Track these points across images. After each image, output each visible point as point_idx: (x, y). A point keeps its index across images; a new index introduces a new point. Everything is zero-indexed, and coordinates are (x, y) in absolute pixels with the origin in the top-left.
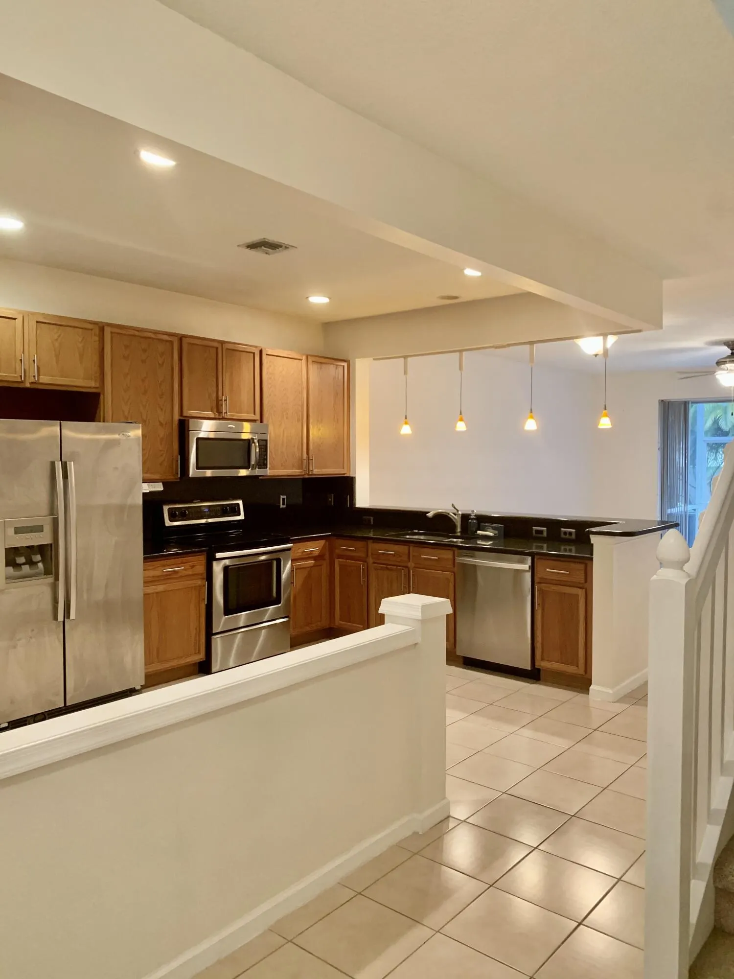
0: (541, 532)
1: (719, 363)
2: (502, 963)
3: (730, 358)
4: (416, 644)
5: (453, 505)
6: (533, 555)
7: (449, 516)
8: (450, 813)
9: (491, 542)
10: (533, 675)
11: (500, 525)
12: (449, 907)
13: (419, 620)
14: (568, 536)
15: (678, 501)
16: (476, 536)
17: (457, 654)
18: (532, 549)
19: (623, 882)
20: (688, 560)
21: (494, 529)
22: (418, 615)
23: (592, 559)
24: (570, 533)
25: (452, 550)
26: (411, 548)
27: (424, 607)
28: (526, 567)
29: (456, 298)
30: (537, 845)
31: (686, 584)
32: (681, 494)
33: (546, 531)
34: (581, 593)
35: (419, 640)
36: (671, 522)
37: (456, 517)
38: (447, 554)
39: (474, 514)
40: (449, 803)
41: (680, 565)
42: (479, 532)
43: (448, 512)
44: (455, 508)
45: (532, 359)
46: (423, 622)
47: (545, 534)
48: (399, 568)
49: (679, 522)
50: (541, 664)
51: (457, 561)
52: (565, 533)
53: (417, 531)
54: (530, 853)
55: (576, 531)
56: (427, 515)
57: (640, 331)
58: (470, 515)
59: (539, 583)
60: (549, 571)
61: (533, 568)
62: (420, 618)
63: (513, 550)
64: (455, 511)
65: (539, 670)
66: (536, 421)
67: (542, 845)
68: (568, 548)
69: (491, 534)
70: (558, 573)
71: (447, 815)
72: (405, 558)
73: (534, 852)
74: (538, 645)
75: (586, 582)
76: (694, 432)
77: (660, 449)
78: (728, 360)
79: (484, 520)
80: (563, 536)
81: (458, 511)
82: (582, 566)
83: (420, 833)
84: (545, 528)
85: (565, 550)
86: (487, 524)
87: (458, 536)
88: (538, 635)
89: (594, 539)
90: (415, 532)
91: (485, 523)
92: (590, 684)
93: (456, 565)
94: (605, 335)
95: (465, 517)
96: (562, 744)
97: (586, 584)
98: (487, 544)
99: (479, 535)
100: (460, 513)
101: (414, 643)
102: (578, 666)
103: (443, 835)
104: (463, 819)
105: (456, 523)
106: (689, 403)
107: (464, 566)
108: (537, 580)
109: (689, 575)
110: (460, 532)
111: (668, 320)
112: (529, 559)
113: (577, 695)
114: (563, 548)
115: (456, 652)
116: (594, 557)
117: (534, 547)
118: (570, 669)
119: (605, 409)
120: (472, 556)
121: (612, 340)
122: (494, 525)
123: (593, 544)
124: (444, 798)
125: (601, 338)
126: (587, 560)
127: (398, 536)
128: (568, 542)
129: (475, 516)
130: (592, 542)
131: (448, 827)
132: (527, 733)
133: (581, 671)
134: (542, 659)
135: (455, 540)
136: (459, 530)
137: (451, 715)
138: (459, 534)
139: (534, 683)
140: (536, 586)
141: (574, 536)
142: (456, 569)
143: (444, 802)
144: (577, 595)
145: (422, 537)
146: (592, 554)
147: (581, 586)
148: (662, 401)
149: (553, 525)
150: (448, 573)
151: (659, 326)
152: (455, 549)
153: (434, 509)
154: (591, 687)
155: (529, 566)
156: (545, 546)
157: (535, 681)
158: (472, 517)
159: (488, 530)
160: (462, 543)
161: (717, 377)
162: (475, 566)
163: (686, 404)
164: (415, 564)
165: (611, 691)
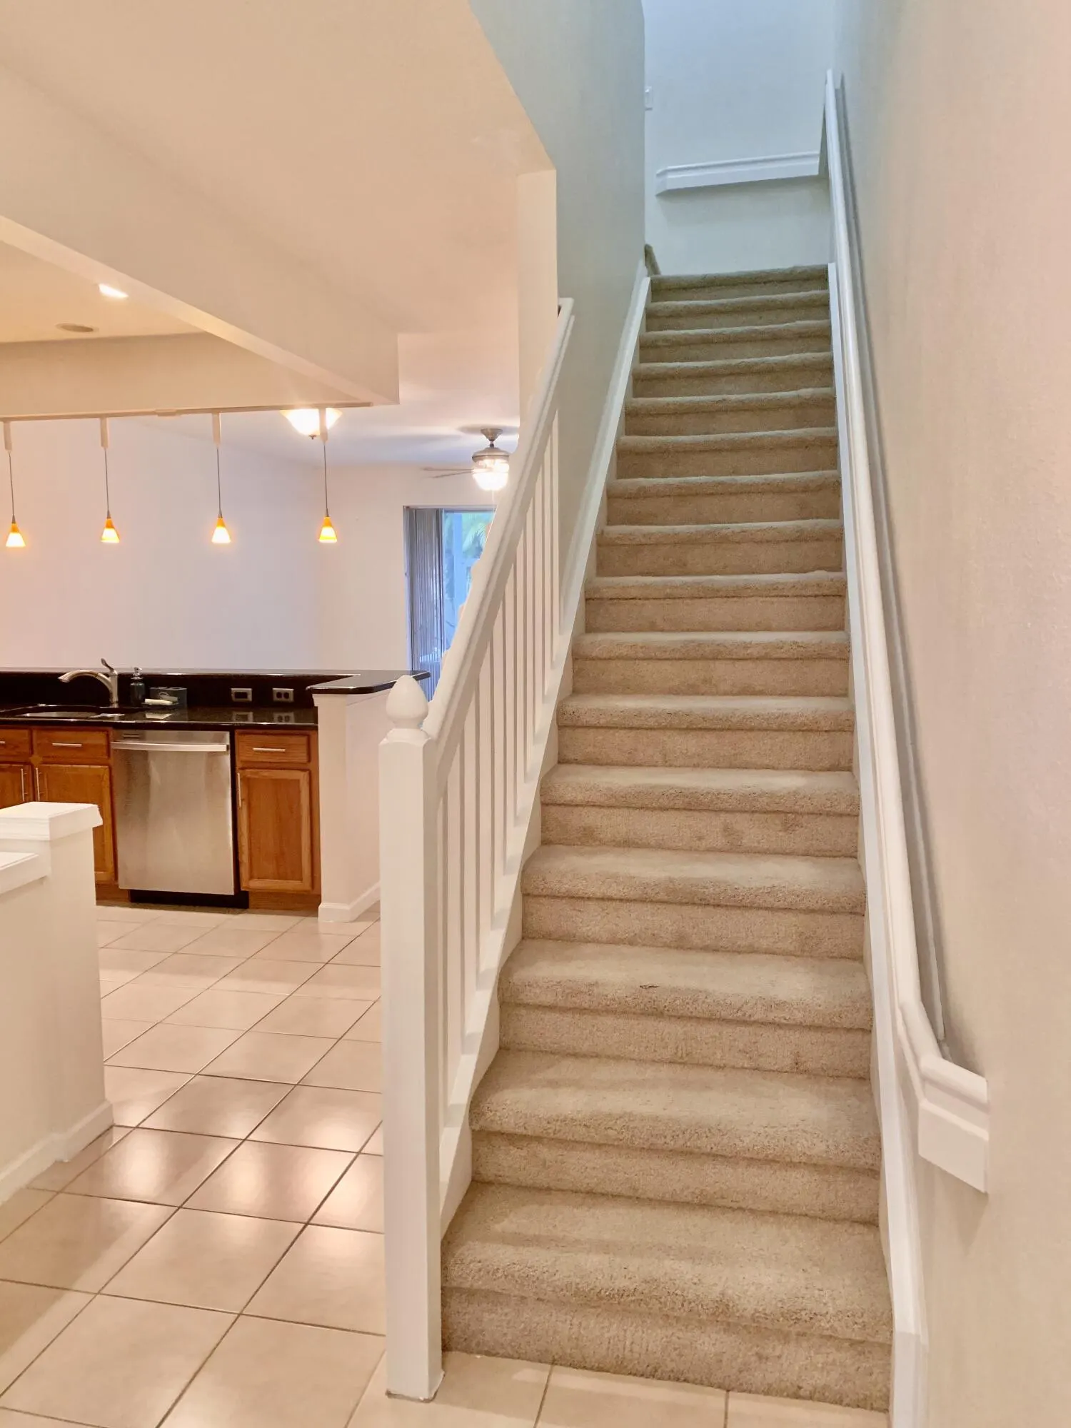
0: (245, 695)
1: (476, 458)
2: (197, 1308)
3: (488, 452)
4: (43, 879)
5: (103, 662)
6: (231, 729)
7: (97, 678)
8: (113, 1120)
9: (168, 715)
10: (238, 902)
11: (181, 689)
12: (114, 1255)
13: (45, 841)
14: (283, 699)
15: (432, 644)
16: (144, 707)
17: (120, 887)
18: (230, 719)
19: (363, 1156)
20: (425, 715)
21: (172, 694)
22: (44, 833)
23: (316, 728)
24: (287, 695)
25: (103, 731)
26: (35, 734)
27: (53, 821)
28: (222, 748)
29: (89, 330)
30: (247, 1135)
31: (425, 746)
32: (435, 636)
33: (251, 693)
34: (302, 777)
35: (47, 871)
36: (423, 672)
37: (109, 679)
38: (97, 738)
39: (139, 674)
40: (111, 1107)
41: (419, 722)
42: (148, 701)
43: (95, 672)
44: (107, 665)
45: (216, 436)
46: (54, 843)
47: (250, 698)
48: (14, 765)
49: (429, 671)
50: (249, 884)
51: (113, 747)
52: (279, 695)
53: (44, 705)
54: (236, 1149)
55: (294, 691)
56: (60, 678)
57: (368, 404)
58: (131, 675)
59: (243, 769)
60: (255, 749)
61: (232, 748)
62: (48, 838)
63: (201, 724)
64: (108, 671)
65: (246, 894)
66: (228, 530)
67: (252, 1135)
68: (284, 715)
69: (168, 703)
70: (272, 752)
71: (109, 1123)
72: (26, 749)
73: (241, 1147)
74: (244, 858)
75: (309, 761)
76: (449, 552)
77: (408, 574)
78: (487, 454)
79: (154, 682)
80: (276, 698)
81: (112, 669)
82: (304, 739)
83: (67, 1161)
84: (250, 689)
85: (280, 719)
86: (160, 688)
87: (114, 709)
88: (243, 844)
89: (318, 700)
90: (42, 707)
91: (157, 687)
92: (320, 902)
93: (112, 752)
94: (322, 407)
95: (124, 679)
96: (280, 990)
97: (309, 766)
98: (162, 718)
99: (148, 705)
100: (116, 672)
101: (41, 877)
102: (301, 880)
103: (105, 1154)
104: (134, 1126)
105: (110, 689)
106: (441, 512)
107: (128, 754)
108: (239, 765)
109: (427, 735)
110: (117, 702)
111: (406, 392)
112: (227, 735)
113: (302, 920)
114: (276, 715)
115: (117, 886)
116: (319, 725)
117: (234, 718)
118: (291, 885)
119: (328, 516)
120: (141, 738)
121: (333, 415)
122: (171, 689)
123: (317, 708)
124: (103, 1100)
125: (316, 411)
126: (308, 730)
127: (13, 714)
128: (284, 707)
129: (140, 676)
130: (316, 705)
131: (111, 1140)
132: (233, 984)
133: (305, 885)
134: (251, 877)
135: (109, 715)
136: (115, 698)
137: (109, 979)
138: (116, 706)
139: (239, 913)
140: (239, 774)
141: (291, 699)
142: (111, 761)
143: (104, 1106)
144: (298, 781)
145: (54, 714)
146: (316, 721)
147: (302, 767)
148: (408, 507)
149: (263, 684)
150: (100, 767)
151: (395, 399)
152: (110, 729)
153: (69, 670)
154: (320, 906)
155: (228, 746)
156: (251, 715)
157: (241, 910)
158: (136, 678)
159: (162, 696)
160: (121, 718)
161: (475, 476)
162: (145, 754)
163: (438, 513)
164: (44, 757)
165: (347, 907)
